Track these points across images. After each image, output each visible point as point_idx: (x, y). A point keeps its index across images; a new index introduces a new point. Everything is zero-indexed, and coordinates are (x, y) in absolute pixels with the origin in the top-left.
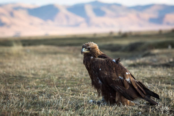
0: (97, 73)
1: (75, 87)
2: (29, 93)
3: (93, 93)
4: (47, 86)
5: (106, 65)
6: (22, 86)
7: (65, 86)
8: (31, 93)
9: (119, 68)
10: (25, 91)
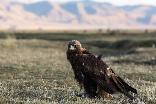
0: (80, 67)
1: (60, 80)
2: (17, 83)
3: (76, 85)
4: (35, 78)
5: (89, 60)
6: (12, 76)
7: (52, 79)
8: (19, 84)
9: (100, 64)
10: (14, 81)
